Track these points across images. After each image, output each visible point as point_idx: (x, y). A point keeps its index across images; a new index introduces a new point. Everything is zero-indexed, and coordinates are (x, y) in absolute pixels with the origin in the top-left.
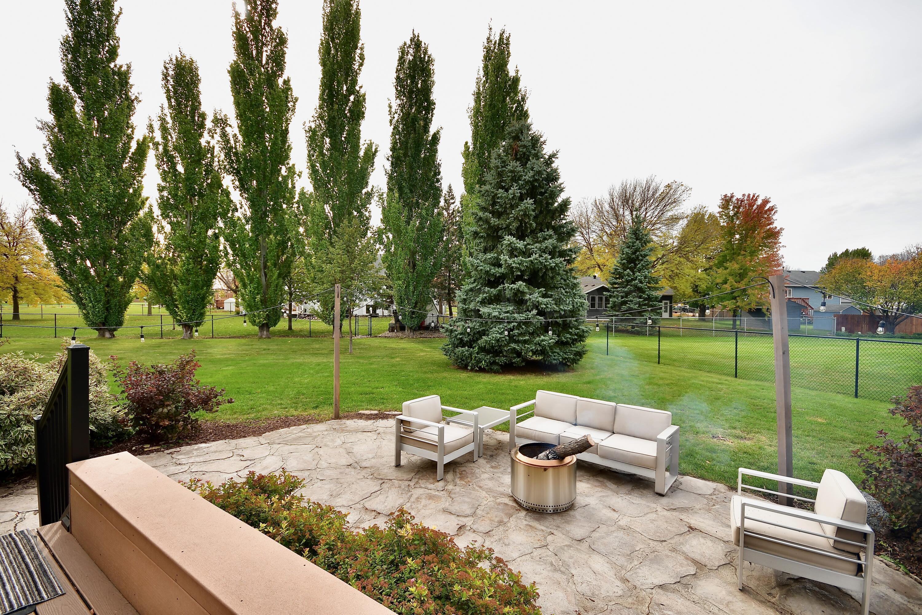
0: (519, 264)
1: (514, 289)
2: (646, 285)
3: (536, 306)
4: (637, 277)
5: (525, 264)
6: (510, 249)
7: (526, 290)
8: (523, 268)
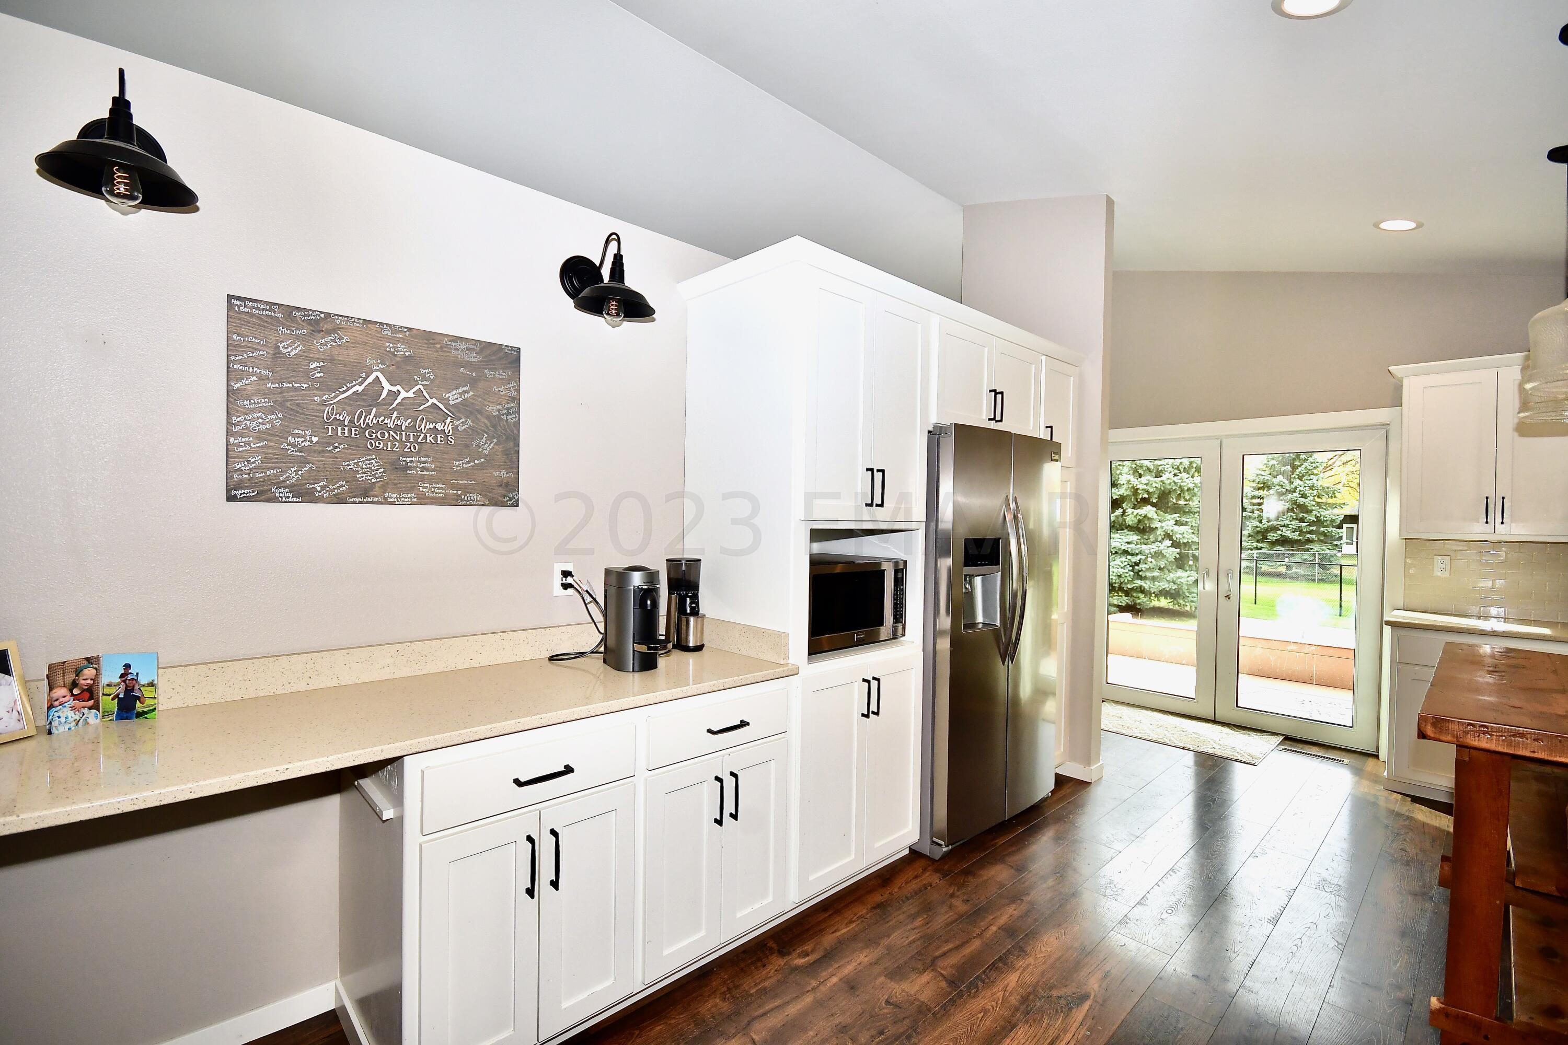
0: (1147, 484)
1: (1140, 515)
2: (1314, 500)
3: (1168, 536)
4: (1296, 488)
5: (1154, 485)
6: (1134, 466)
7: (1155, 516)
8: (1151, 490)
